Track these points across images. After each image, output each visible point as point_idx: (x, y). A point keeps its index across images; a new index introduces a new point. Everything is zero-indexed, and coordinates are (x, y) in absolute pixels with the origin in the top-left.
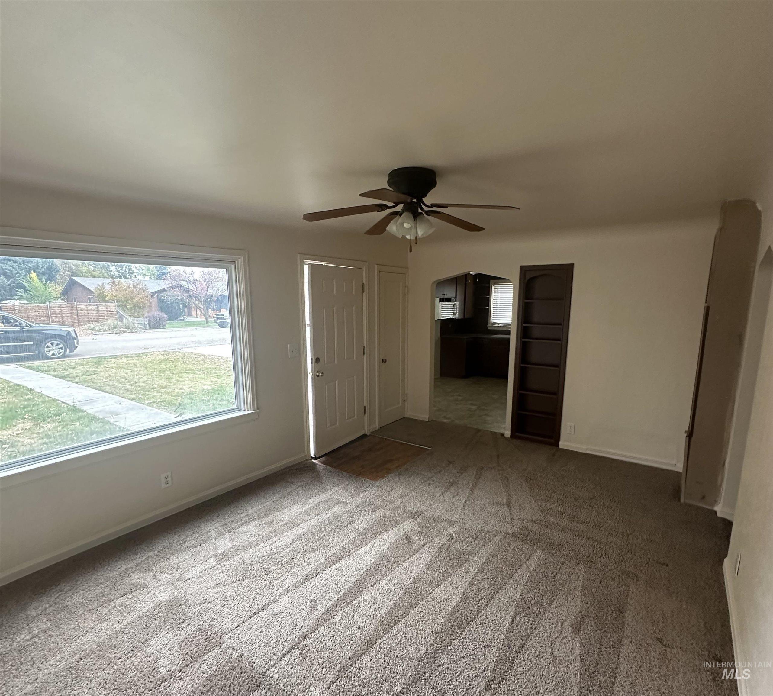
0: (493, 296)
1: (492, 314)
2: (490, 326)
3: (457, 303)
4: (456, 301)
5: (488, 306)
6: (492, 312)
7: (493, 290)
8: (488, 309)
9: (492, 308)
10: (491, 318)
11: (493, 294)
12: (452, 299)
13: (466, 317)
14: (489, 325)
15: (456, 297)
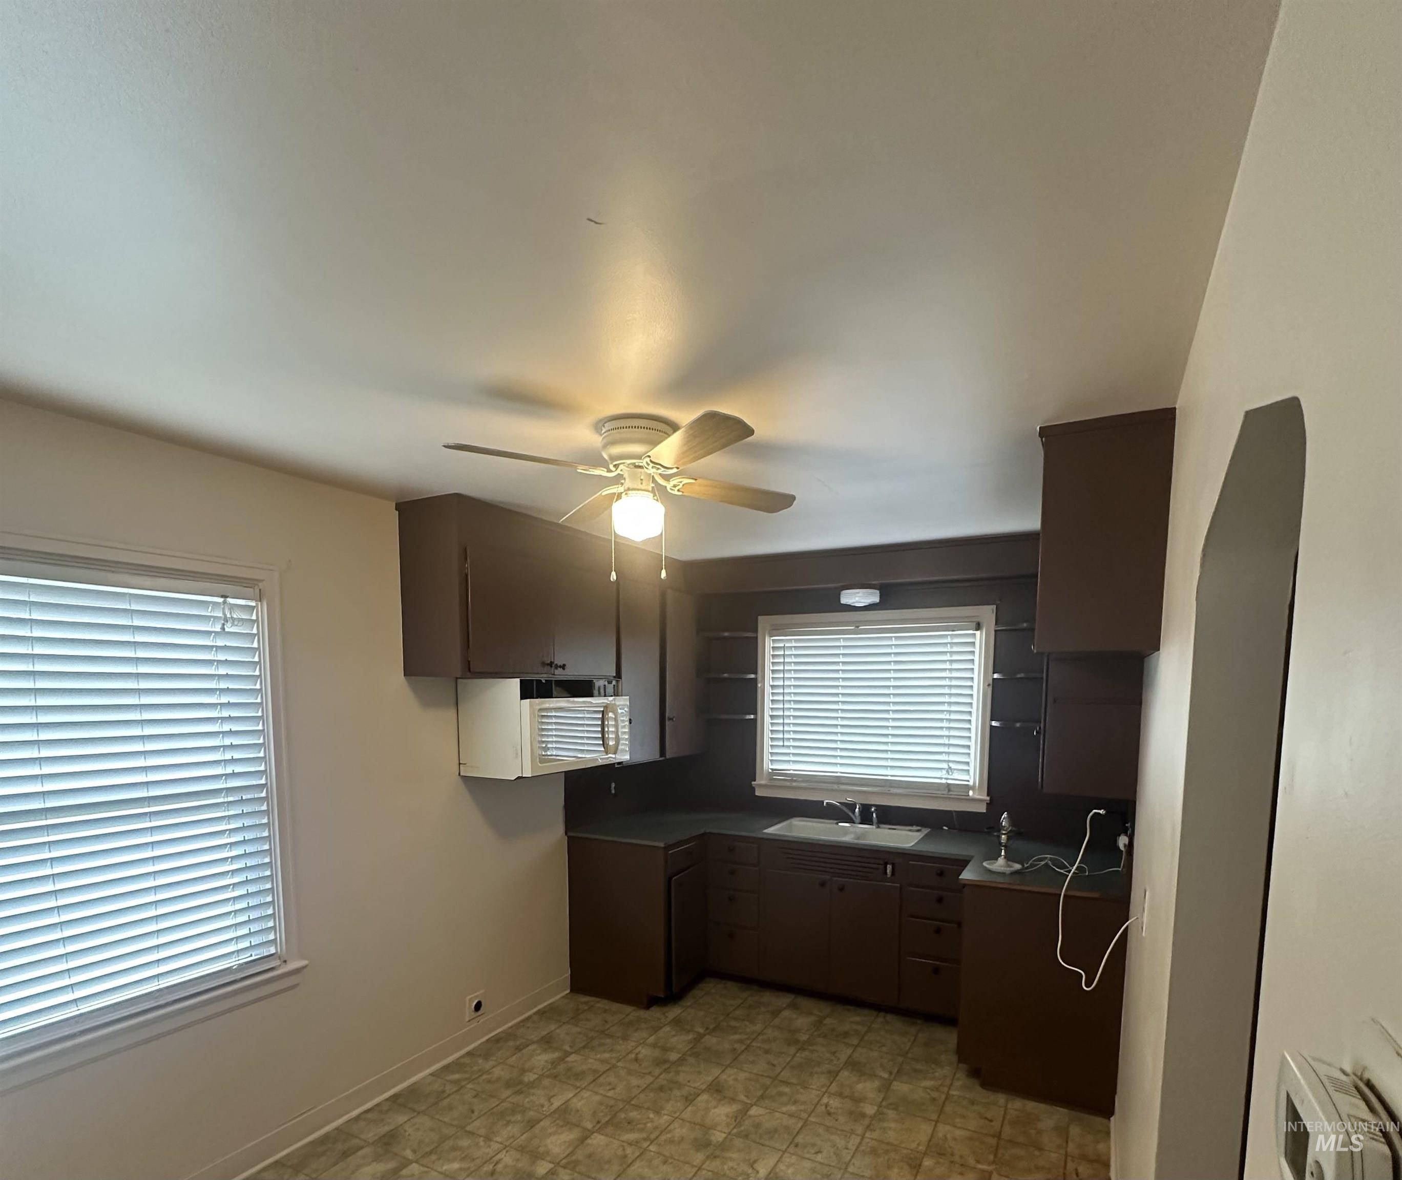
0: (768, 675)
1: (767, 742)
2: (761, 786)
3: (623, 702)
4: (616, 694)
5: (755, 713)
6: (767, 735)
7: (768, 652)
8: (755, 720)
9: (767, 719)
10: (767, 757)
11: (768, 667)
12: (600, 683)
13: (669, 755)
14: (760, 780)
15: (618, 675)
